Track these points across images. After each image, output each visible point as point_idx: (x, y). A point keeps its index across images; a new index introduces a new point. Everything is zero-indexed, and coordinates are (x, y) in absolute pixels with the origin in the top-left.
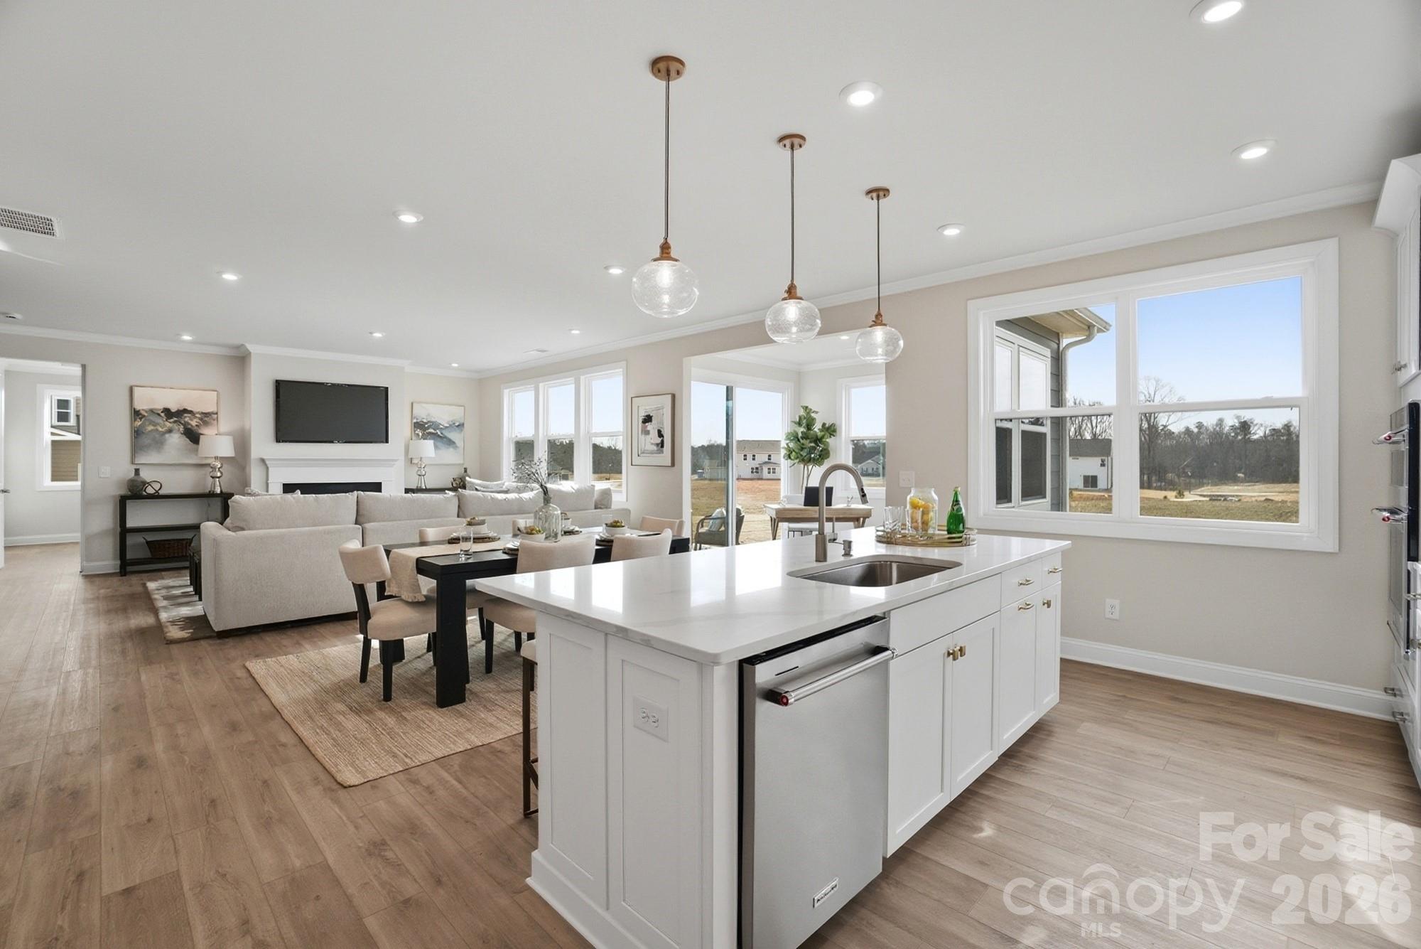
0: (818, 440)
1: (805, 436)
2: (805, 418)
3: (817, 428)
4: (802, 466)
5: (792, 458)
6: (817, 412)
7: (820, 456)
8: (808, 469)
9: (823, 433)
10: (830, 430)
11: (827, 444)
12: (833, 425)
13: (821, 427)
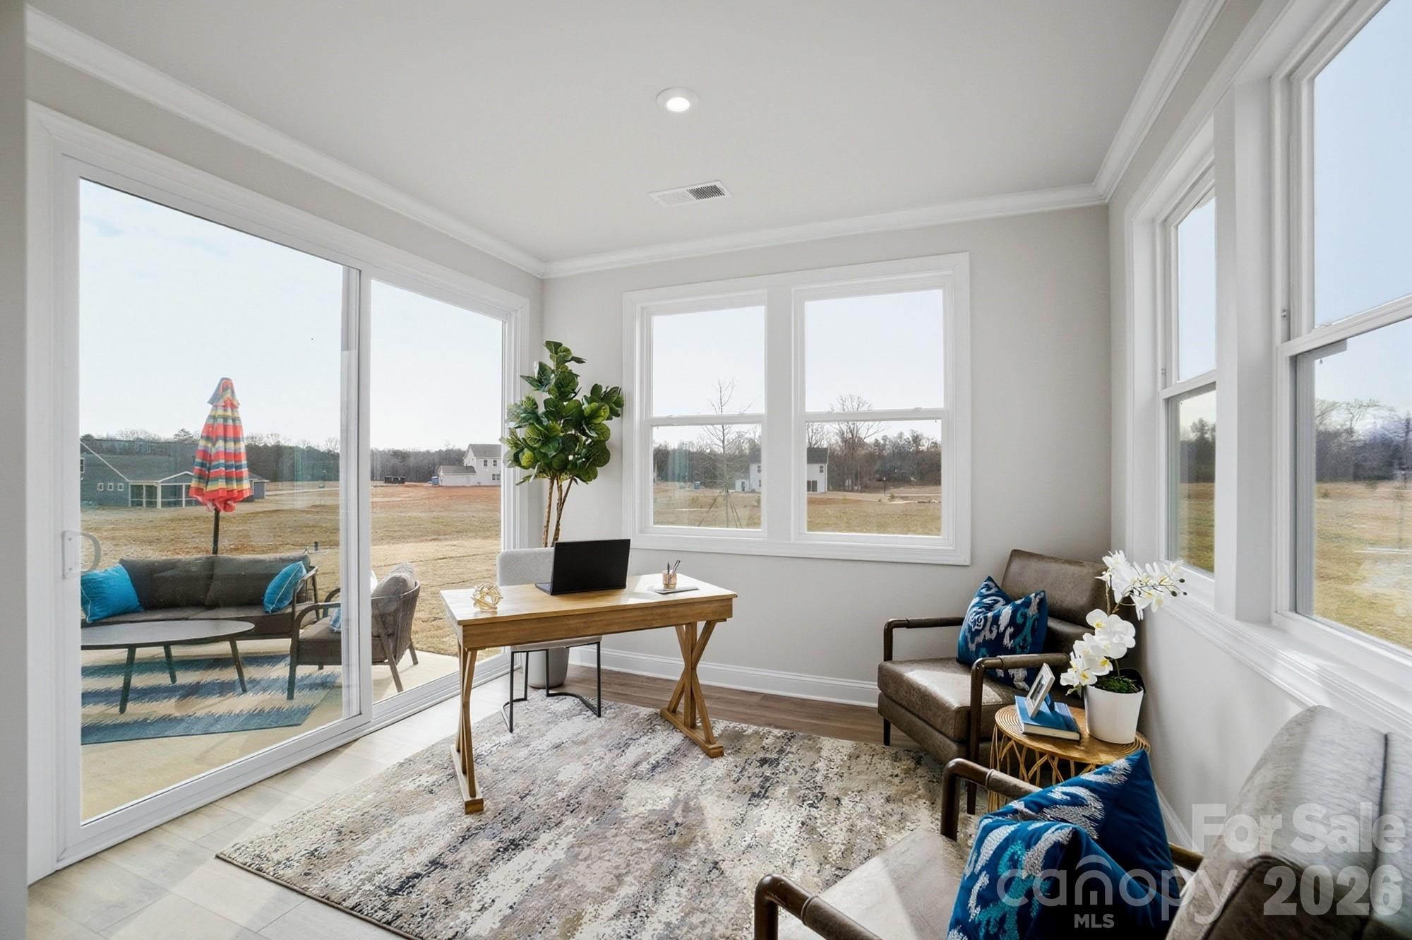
0: (582, 421)
1: (554, 411)
2: (553, 372)
3: (583, 392)
4: (547, 481)
5: (524, 463)
6: (579, 361)
7: (588, 458)
8: (560, 488)
9: (595, 405)
10: (611, 401)
11: (604, 433)
12: (615, 390)
13: (589, 395)
